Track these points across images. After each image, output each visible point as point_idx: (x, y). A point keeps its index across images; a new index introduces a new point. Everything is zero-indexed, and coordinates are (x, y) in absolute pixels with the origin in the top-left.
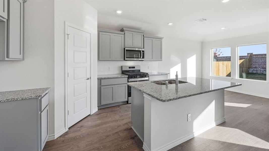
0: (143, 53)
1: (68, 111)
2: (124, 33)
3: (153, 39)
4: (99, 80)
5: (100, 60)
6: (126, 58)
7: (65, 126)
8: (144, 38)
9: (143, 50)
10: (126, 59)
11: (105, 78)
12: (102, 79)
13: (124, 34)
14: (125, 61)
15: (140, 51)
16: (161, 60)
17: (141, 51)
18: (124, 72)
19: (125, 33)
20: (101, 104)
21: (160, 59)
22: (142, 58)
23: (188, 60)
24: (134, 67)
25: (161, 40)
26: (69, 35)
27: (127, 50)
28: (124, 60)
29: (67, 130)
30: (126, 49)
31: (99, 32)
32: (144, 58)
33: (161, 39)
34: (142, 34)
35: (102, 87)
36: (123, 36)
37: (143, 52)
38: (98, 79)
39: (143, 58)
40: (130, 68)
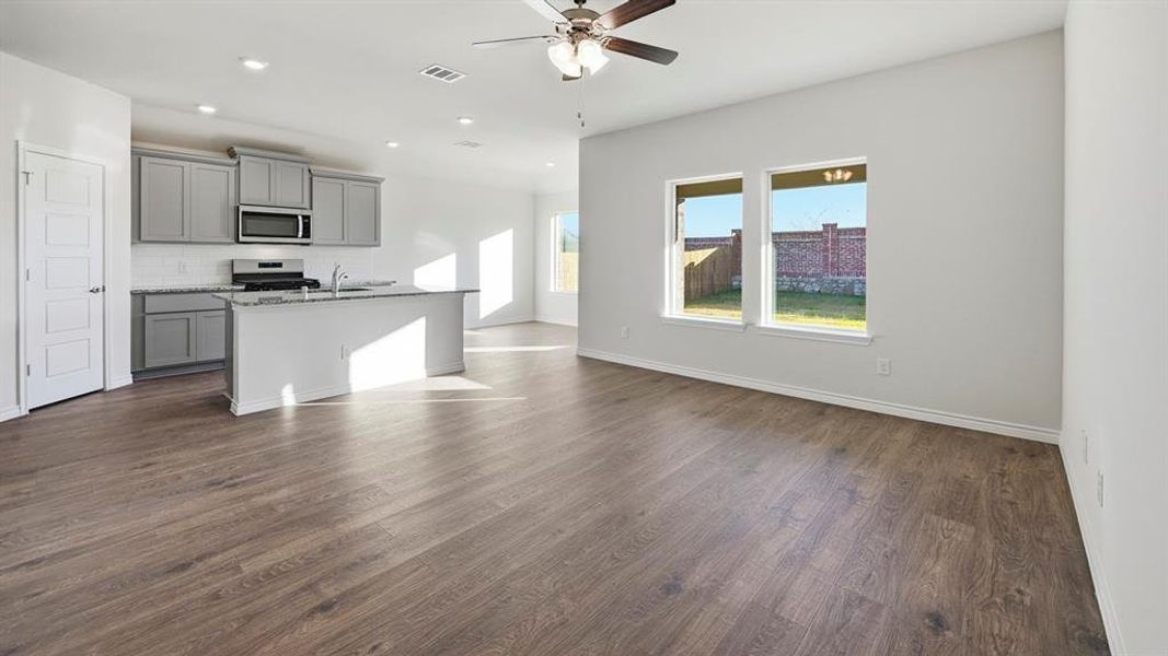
0: (304, 223)
1: (28, 367)
2: (235, 162)
3: (345, 182)
4: (139, 298)
5: (143, 238)
6: (243, 235)
7: (18, 402)
8: (311, 179)
9: (306, 213)
10: (242, 239)
11: (158, 293)
12: (149, 293)
13: (235, 165)
14: (238, 245)
15: (296, 216)
16: (377, 243)
17: (300, 218)
18: (237, 278)
19: (239, 163)
20: (144, 365)
21: (375, 241)
22: (303, 237)
23: (482, 244)
24: (280, 265)
25: (377, 185)
26: (30, 176)
27: (244, 213)
28: (238, 241)
29: (25, 412)
30: (242, 209)
31: (137, 157)
32: (309, 237)
33: (377, 181)
34: (306, 167)
35: (147, 317)
36: (232, 170)
37: (306, 221)
38: (133, 294)
39: (307, 234)
40: (262, 265)
